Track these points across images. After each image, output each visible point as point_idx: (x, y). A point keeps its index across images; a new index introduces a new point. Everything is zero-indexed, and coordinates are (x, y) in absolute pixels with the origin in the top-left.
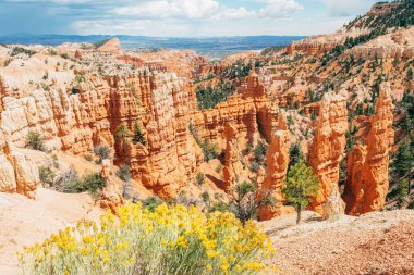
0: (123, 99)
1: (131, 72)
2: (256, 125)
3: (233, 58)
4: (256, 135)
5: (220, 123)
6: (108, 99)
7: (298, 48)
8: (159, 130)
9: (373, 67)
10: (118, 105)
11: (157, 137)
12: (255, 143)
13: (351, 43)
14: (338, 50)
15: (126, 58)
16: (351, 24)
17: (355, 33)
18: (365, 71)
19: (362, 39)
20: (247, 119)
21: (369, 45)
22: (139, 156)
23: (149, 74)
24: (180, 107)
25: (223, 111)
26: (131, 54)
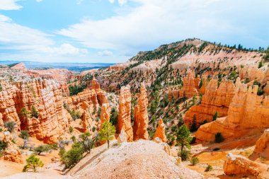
0: (24, 95)
1: (31, 80)
2: (97, 101)
3: (86, 72)
4: (98, 105)
5: (81, 101)
6: (15, 95)
7: (113, 68)
8: (45, 110)
9: (140, 75)
10: (22, 98)
11: (45, 113)
12: (97, 109)
13: (132, 66)
14: (127, 69)
15: (28, 72)
16: (131, 59)
17: (133, 63)
18: (138, 76)
19: (135, 65)
20: (93, 98)
21: (138, 67)
22: (34, 124)
23: (42, 80)
24: (57, 96)
25: (81, 96)
26: (32, 71)
